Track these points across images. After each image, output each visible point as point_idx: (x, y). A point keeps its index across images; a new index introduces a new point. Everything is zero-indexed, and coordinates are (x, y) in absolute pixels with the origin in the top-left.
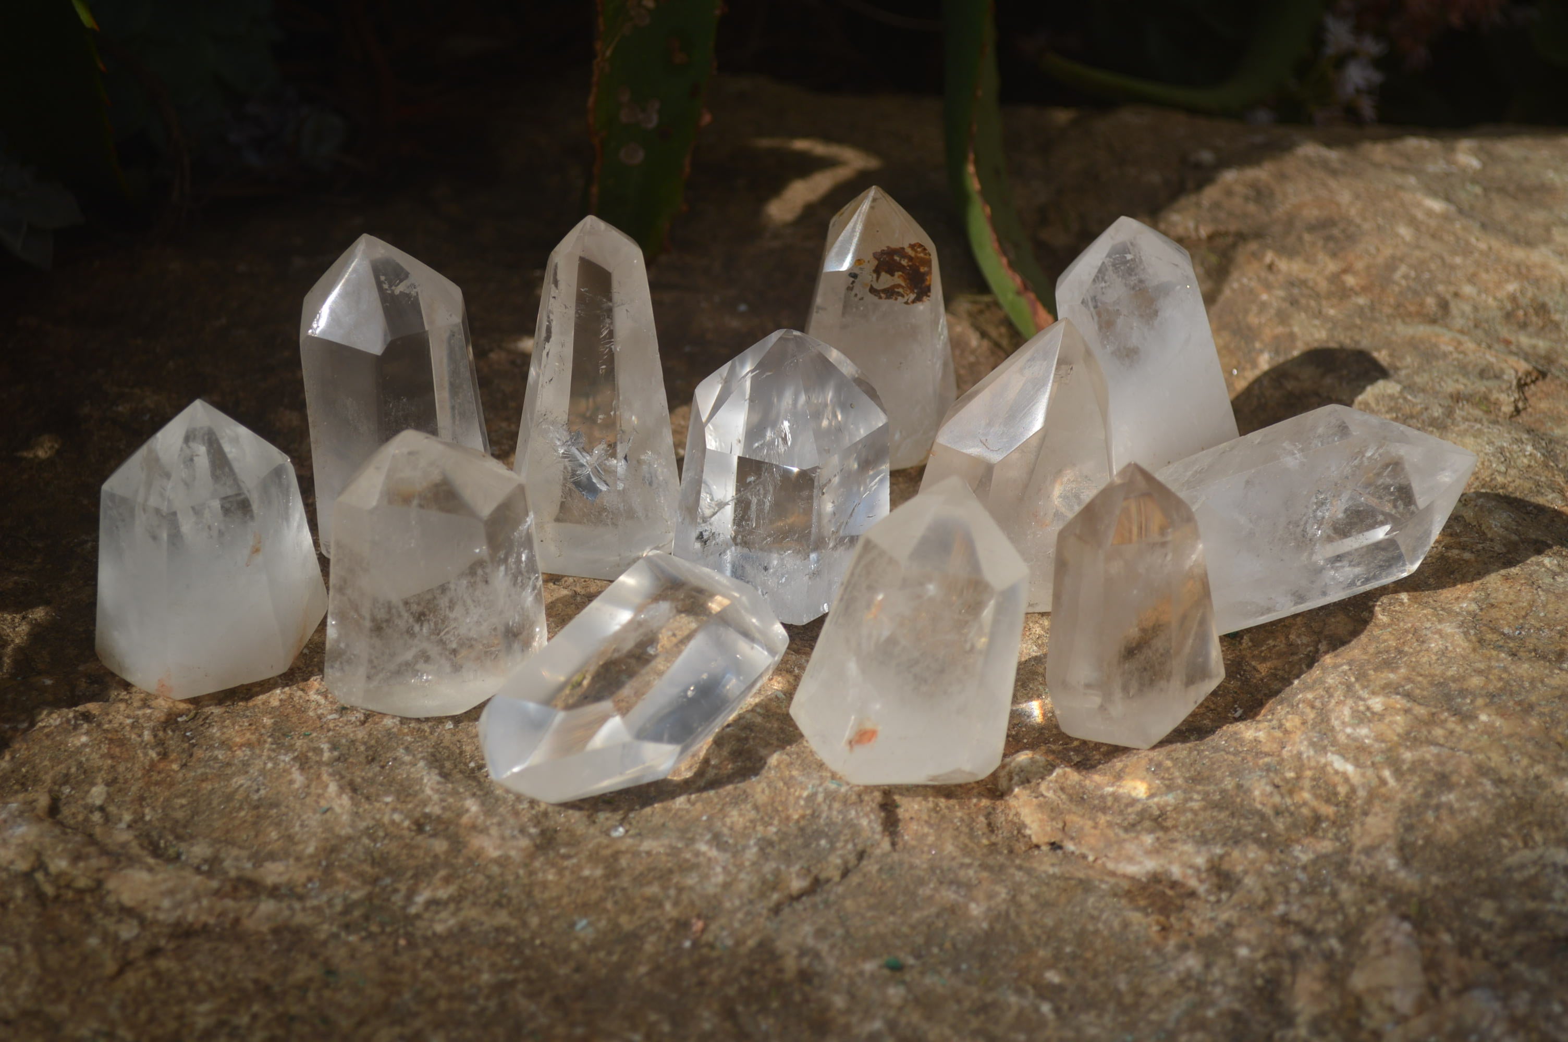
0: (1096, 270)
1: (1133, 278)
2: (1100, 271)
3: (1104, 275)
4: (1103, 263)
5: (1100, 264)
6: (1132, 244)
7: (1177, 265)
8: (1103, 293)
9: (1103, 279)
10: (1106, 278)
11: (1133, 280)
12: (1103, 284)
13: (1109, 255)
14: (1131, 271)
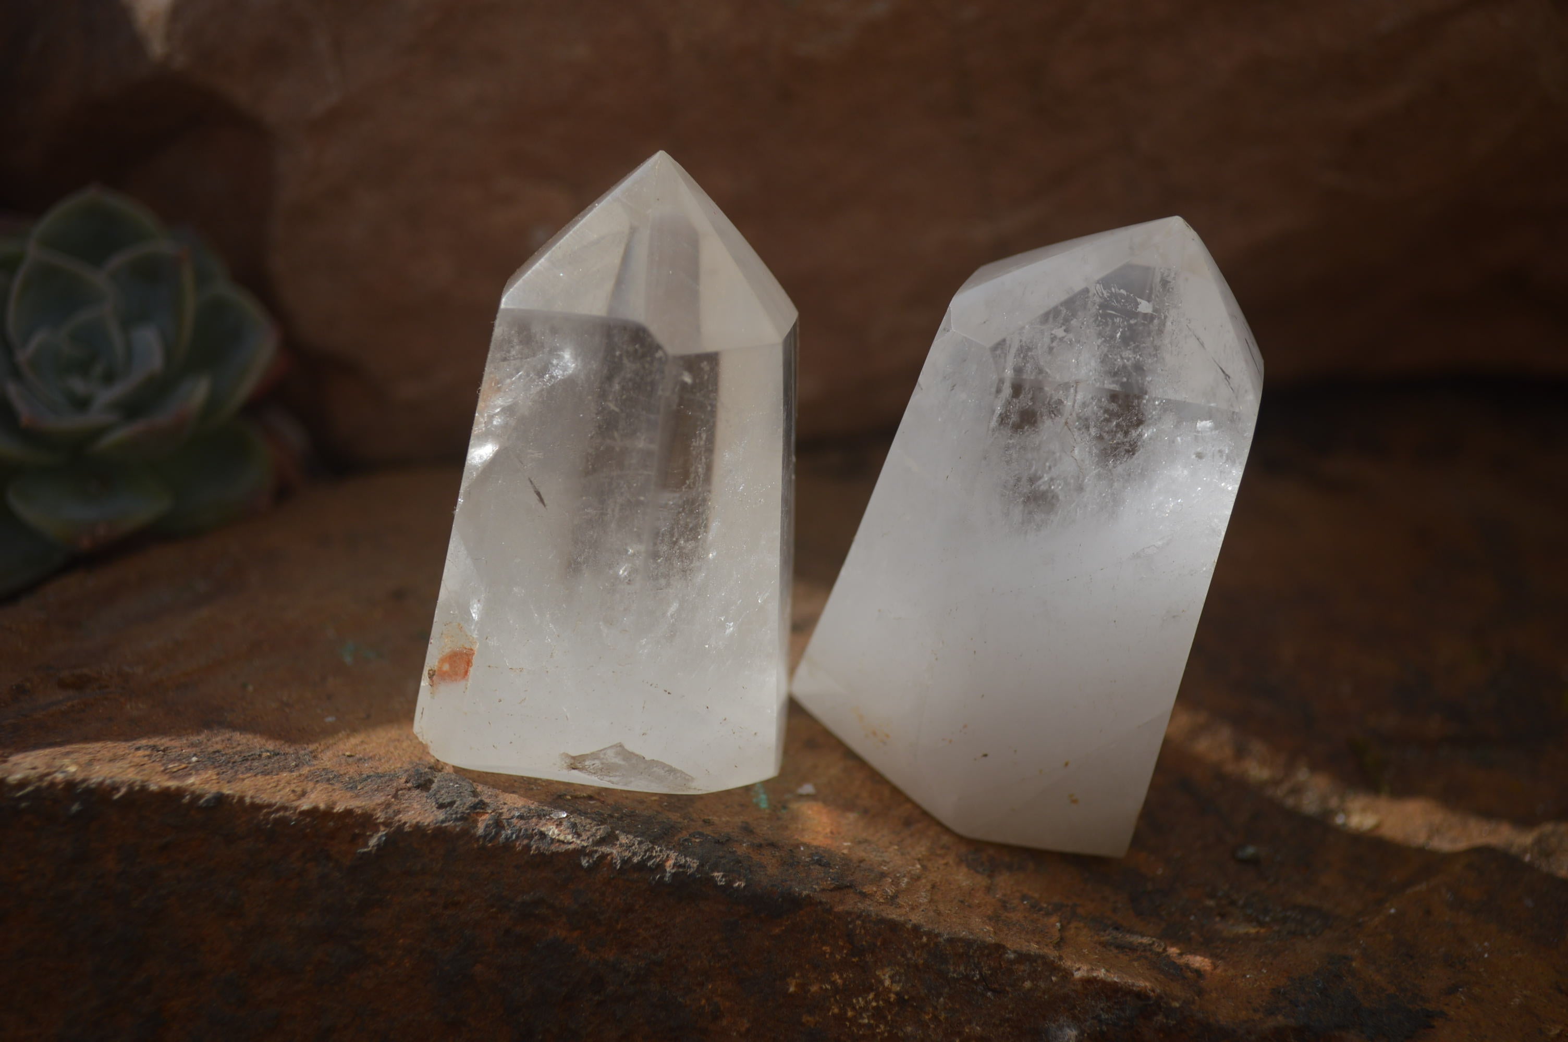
0: (1064, 297)
1: (1127, 354)
2: (1070, 303)
3: (1074, 315)
4: (1086, 291)
5: (1078, 286)
6: (1165, 283)
7: (1227, 377)
8: (1051, 349)
9: (1066, 321)
10: (1074, 322)
11: (1128, 356)
12: (1060, 332)
13: (1106, 282)
14: (1131, 338)
